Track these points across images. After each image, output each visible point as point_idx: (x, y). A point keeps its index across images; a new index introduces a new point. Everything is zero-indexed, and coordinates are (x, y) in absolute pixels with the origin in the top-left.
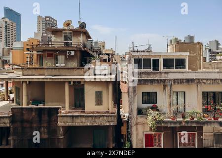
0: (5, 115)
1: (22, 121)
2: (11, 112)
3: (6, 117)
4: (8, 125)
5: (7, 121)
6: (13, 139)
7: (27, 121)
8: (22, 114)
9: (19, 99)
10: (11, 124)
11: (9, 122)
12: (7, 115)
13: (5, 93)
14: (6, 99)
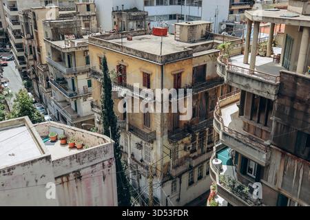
0: (270, 81)
1: (293, 99)
2: (278, 79)
3: (272, 85)
4: (273, 98)
5: (273, 91)
6: (276, 120)
7: (301, 101)
8: (295, 87)
9: (289, 58)
10: (276, 97)
11: (274, 93)
12: (273, 82)
13: (268, 44)
14: (268, 54)
